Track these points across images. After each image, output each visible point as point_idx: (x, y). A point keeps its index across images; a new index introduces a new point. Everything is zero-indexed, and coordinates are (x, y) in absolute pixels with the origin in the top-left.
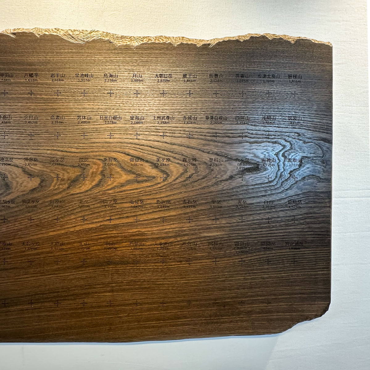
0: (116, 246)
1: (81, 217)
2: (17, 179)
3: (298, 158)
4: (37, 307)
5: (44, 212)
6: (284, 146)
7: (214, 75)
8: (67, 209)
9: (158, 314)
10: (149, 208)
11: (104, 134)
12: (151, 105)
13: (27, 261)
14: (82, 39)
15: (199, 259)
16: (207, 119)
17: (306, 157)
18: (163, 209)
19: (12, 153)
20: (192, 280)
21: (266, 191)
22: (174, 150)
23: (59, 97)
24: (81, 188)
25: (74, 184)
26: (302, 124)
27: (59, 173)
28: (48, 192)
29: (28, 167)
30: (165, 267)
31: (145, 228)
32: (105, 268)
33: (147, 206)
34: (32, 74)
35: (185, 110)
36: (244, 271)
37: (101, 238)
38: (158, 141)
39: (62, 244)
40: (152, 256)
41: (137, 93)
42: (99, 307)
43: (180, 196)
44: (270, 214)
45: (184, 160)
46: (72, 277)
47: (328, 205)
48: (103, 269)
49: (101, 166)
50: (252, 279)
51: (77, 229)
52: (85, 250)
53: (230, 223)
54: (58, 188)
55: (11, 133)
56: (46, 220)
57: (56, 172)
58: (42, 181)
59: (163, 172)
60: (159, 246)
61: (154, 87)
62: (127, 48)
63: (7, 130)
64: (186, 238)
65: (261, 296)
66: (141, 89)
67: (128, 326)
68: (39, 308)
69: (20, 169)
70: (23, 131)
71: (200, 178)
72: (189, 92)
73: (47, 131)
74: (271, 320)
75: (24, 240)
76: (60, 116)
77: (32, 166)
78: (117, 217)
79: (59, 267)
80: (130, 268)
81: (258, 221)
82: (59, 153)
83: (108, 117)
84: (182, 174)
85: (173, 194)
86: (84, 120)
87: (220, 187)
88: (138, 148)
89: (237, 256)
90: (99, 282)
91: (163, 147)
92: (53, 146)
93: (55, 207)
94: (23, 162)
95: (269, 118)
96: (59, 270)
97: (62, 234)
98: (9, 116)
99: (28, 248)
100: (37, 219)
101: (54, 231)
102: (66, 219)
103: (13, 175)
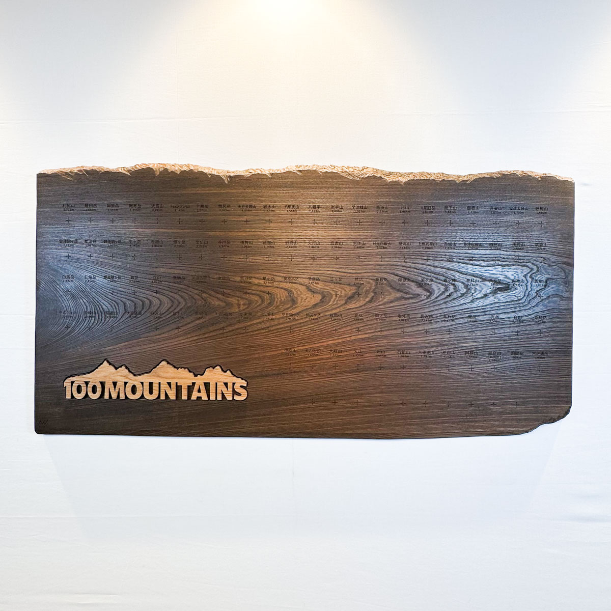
0: (386, 354)
1: (356, 328)
2: (302, 296)
3: (544, 279)
5: (325, 324)
6: (532, 269)
7: (471, 207)
8: (344, 322)
9: (421, 413)
10: (415, 322)
11: (376, 258)
12: (417, 233)
13: (309, 365)
14: (358, 176)
15: (457, 366)
16: (465, 245)
17: (550, 278)
18: (426, 322)
19: (298, 273)
20: (451, 384)
21: (515, 308)
22: (436, 272)
23: (338, 226)
24: (356, 304)
25: (350, 300)
26: (547, 250)
27: (337, 290)
28: (327, 306)
29: (311, 285)
30: (428, 372)
31: (411, 338)
32: (376, 373)
33: (412, 320)
34: (315, 206)
35: (446, 238)
36: (496, 377)
37: (373, 347)
38: (423, 264)
39: (340, 352)
40: (416, 363)
41: (405, 223)
42: (371, 406)
43: (441, 311)
44: (519, 328)
45: (445, 281)
46: (347, 380)
47: (570, 320)
48: (374, 373)
49: (373, 285)
50: (502, 384)
51: (353, 338)
53: (483, 335)
54: (337, 304)
55: (297, 256)
56: (326, 331)
57: (334, 290)
58: (324, 297)
59: (427, 290)
60: (423, 354)
61: (420, 217)
62: (397, 184)
63: (293, 254)
65: (510, 399)
66: (408, 219)
68: (319, 407)
69: (304, 287)
70: (307, 254)
71: (458, 296)
72: (449, 222)
73: (327, 255)
74: (520, 420)
75: (306, 347)
76: (339, 242)
77: (314, 285)
78: (386, 329)
79: (337, 371)
80: (398, 372)
82: (338, 273)
83: (380, 243)
84: (443, 293)
85: (436, 310)
86: (359, 246)
87: (476, 304)
88: (405, 270)
89: (490, 363)
90: (370, 384)
91: (427, 269)
92: (332, 268)
93: (334, 320)
94: (306, 281)
95: (518, 244)
96: (337, 373)
97: (340, 342)
98: (295, 242)
99: (311, 354)
100: (319, 330)
101: (332, 340)
102: (343, 330)
103: (298, 292)
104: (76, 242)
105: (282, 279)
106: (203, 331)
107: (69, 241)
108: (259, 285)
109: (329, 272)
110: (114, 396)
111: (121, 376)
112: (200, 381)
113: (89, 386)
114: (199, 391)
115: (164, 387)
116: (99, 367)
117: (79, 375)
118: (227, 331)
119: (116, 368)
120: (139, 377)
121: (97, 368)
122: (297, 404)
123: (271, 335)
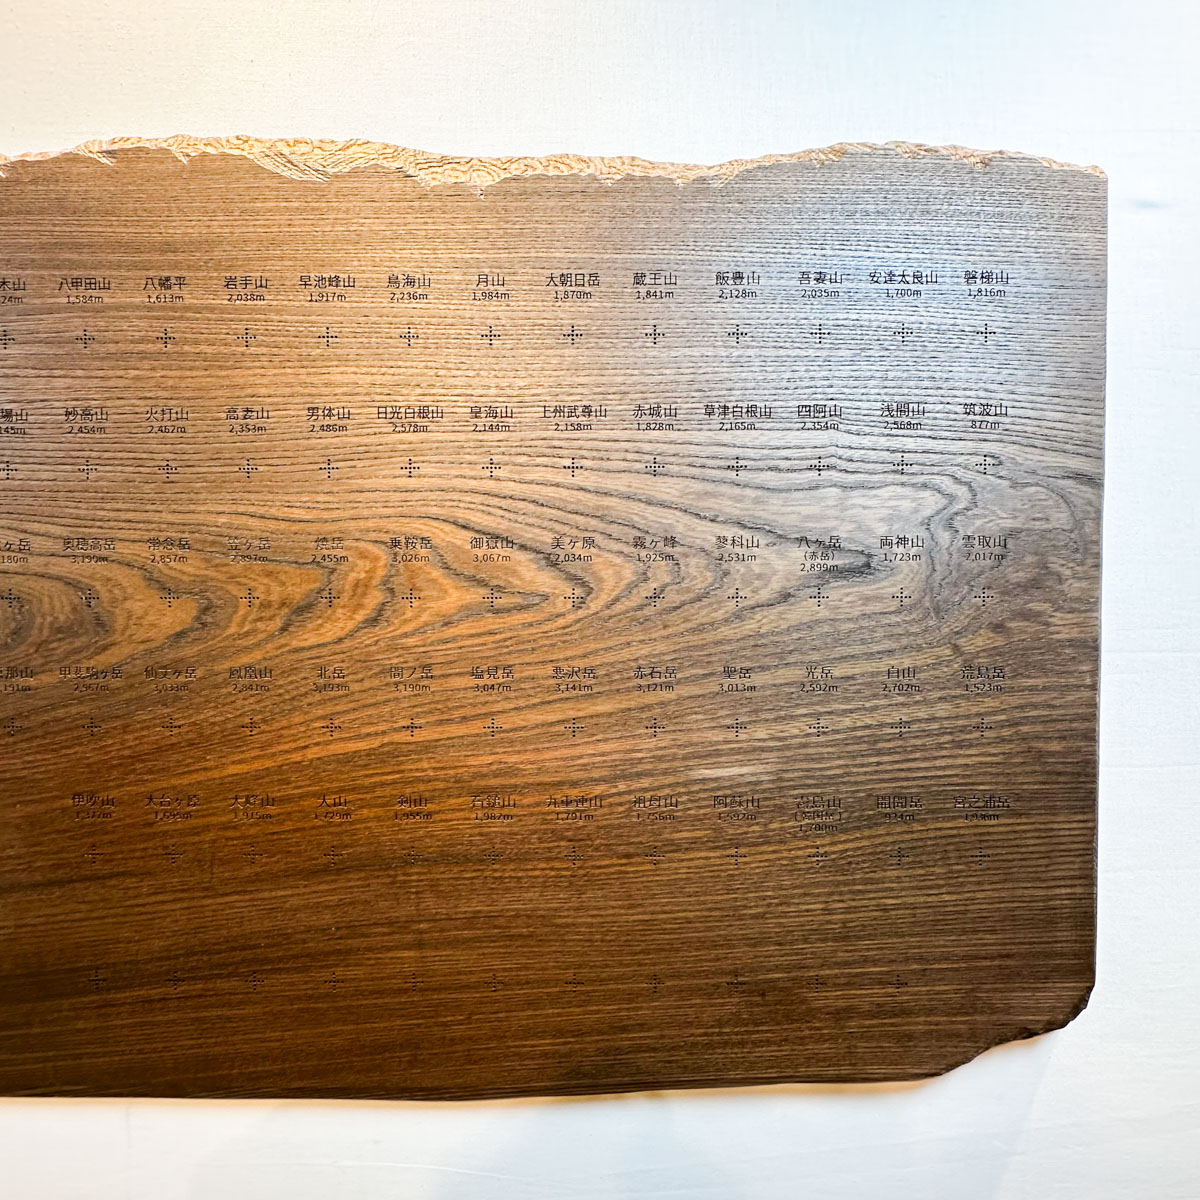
0: (430, 807)
1: (323, 718)
3: (996, 534)
4: (194, 993)
5: (212, 705)
6: (951, 498)
7: (731, 275)
8: (280, 695)
9: (559, 1015)
10: (531, 692)
11: (388, 463)
12: (535, 373)
13: (160, 851)
14: (321, 168)
15: (687, 849)
16: (710, 414)
17: (1021, 531)
18: (574, 693)
19: (112, 524)
20: (665, 913)
21: (892, 638)
22: (606, 512)
23: (252, 350)
24: (323, 631)
25: (300, 618)
26: (1008, 427)
27: (253, 584)
28: (220, 642)
29: (161, 565)
30: (582, 872)
31: (519, 752)
32: (396, 876)
33: (522, 686)
34: (168, 279)
35: (639, 388)
36: (824, 886)
37: (383, 784)
38: (557, 485)
39: (268, 802)
40: (539, 839)
41: (491, 336)
42: (381, 993)
43: (625, 654)
44: (905, 710)
45: (639, 543)
46: (296, 902)
47: (1088, 681)
48: (390, 876)
49: (382, 563)
50: (848, 910)
51: (312, 753)
52: (337, 819)
53: (780, 739)
54: (254, 631)
55: (108, 462)
56: (217, 728)
57: (245, 581)
58: (205, 610)
59: (574, 579)
60: (562, 808)
61: (545, 315)
62: (458, 192)
63: (94, 454)
64: (645, 783)
65: (875, 963)
66: (503, 322)
67: (469, 1050)
68: (200, 996)
69: (136, 572)
70: (144, 456)
71: (686, 597)
72: (651, 331)
73: (215, 456)
74: (910, 1037)
75: (150, 787)
76: (256, 408)
77: (172, 564)
78: (432, 718)
79: (259, 870)
80: (474, 874)
81: (867, 732)
82: (254, 523)
83: (403, 410)
84: (631, 587)
85: (606, 649)
86: (327, 421)
87: (749, 626)
88: (494, 507)
89: (802, 839)
90: (378, 916)
91: (572, 503)
92: (234, 501)
93: (244, 688)
94: (143, 551)
95: (903, 409)
96: (257, 879)
97: (267, 769)
98: (99, 410)
99: (166, 811)
100: (190, 724)
101: (240, 762)
102: (276, 725)
103: (116, 591)
105: (58, 547)
109: (222, 519)
122: (119, 989)
123: (24, 745)
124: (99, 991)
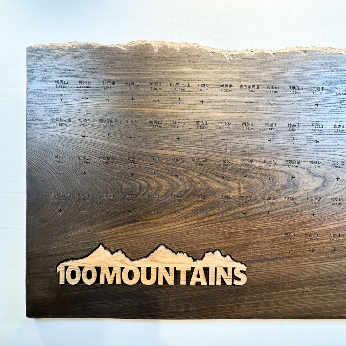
4: (316, 290)
5: (325, 208)
8: (345, 206)
13: (309, 250)
19: (300, 157)
23: (342, 109)
27: (338, 174)
28: (329, 191)
29: (313, 169)
34: (319, 88)
39: (340, 236)
54: (338, 188)
55: (300, 139)
56: (326, 215)
57: (336, 173)
58: (325, 182)
63: (296, 137)
68: (317, 290)
69: (306, 170)
70: (310, 137)
73: (330, 138)
75: (307, 231)
76: (342, 125)
77: (316, 168)
79: (336, 255)
82: (340, 157)
92: (334, 151)
93: (335, 204)
94: (308, 165)
96: (336, 257)
97: (340, 227)
98: (298, 124)
99: (310, 238)
100: (319, 214)
101: (332, 225)
102: (343, 214)
103: (300, 176)
104: (70, 120)
106: (203, 215)
107: (61, 120)
108: (260, 168)
109: (331, 156)
110: (110, 281)
111: (117, 261)
112: (199, 266)
113: (83, 271)
114: (198, 276)
115: (162, 272)
116: (94, 252)
117: (73, 259)
118: (227, 215)
119: (112, 253)
120: (136, 262)
121: (92, 252)
122: (295, 288)
123: (272, 219)
124: (289, 289)
